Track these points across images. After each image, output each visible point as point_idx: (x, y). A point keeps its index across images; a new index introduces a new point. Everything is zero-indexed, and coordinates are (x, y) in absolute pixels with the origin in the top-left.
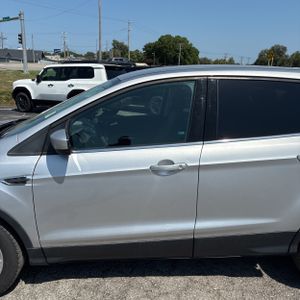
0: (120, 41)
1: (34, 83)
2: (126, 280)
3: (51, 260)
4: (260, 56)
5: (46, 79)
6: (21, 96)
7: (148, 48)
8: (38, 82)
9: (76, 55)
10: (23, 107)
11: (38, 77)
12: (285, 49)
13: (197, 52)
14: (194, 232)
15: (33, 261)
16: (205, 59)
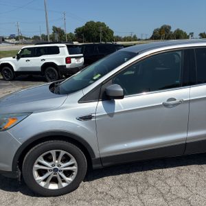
0: (58, 27)
1: (15, 59)
2: (143, 173)
3: (105, 164)
4: (154, 33)
5: (23, 56)
6: (5, 69)
7: (78, 31)
8: (18, 58)
9: (26, 39)
10: (8, 78)
11: (18, 55)
12: (170, 27)
13: (112, 32)
14: (186, 139)
15: (95, 166)
16: (117, 37)
